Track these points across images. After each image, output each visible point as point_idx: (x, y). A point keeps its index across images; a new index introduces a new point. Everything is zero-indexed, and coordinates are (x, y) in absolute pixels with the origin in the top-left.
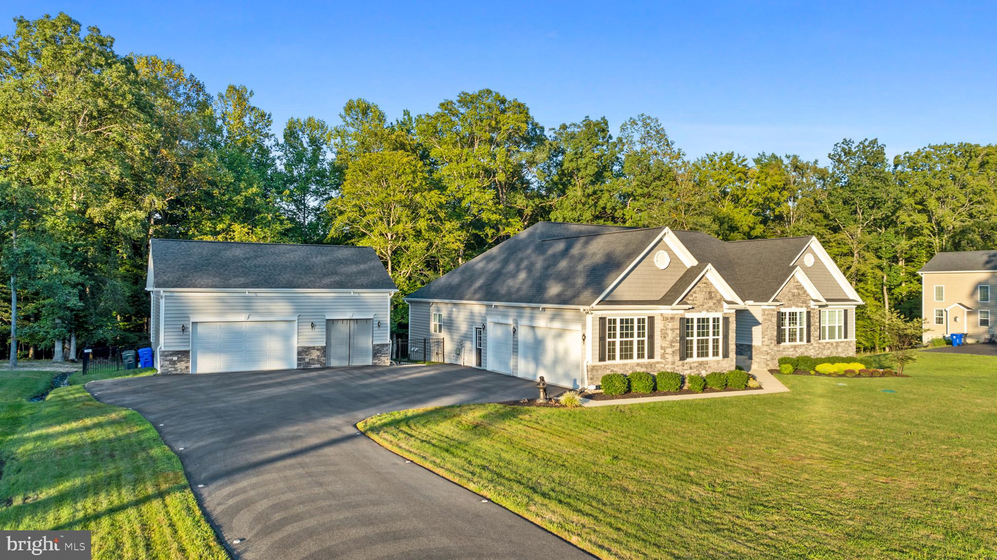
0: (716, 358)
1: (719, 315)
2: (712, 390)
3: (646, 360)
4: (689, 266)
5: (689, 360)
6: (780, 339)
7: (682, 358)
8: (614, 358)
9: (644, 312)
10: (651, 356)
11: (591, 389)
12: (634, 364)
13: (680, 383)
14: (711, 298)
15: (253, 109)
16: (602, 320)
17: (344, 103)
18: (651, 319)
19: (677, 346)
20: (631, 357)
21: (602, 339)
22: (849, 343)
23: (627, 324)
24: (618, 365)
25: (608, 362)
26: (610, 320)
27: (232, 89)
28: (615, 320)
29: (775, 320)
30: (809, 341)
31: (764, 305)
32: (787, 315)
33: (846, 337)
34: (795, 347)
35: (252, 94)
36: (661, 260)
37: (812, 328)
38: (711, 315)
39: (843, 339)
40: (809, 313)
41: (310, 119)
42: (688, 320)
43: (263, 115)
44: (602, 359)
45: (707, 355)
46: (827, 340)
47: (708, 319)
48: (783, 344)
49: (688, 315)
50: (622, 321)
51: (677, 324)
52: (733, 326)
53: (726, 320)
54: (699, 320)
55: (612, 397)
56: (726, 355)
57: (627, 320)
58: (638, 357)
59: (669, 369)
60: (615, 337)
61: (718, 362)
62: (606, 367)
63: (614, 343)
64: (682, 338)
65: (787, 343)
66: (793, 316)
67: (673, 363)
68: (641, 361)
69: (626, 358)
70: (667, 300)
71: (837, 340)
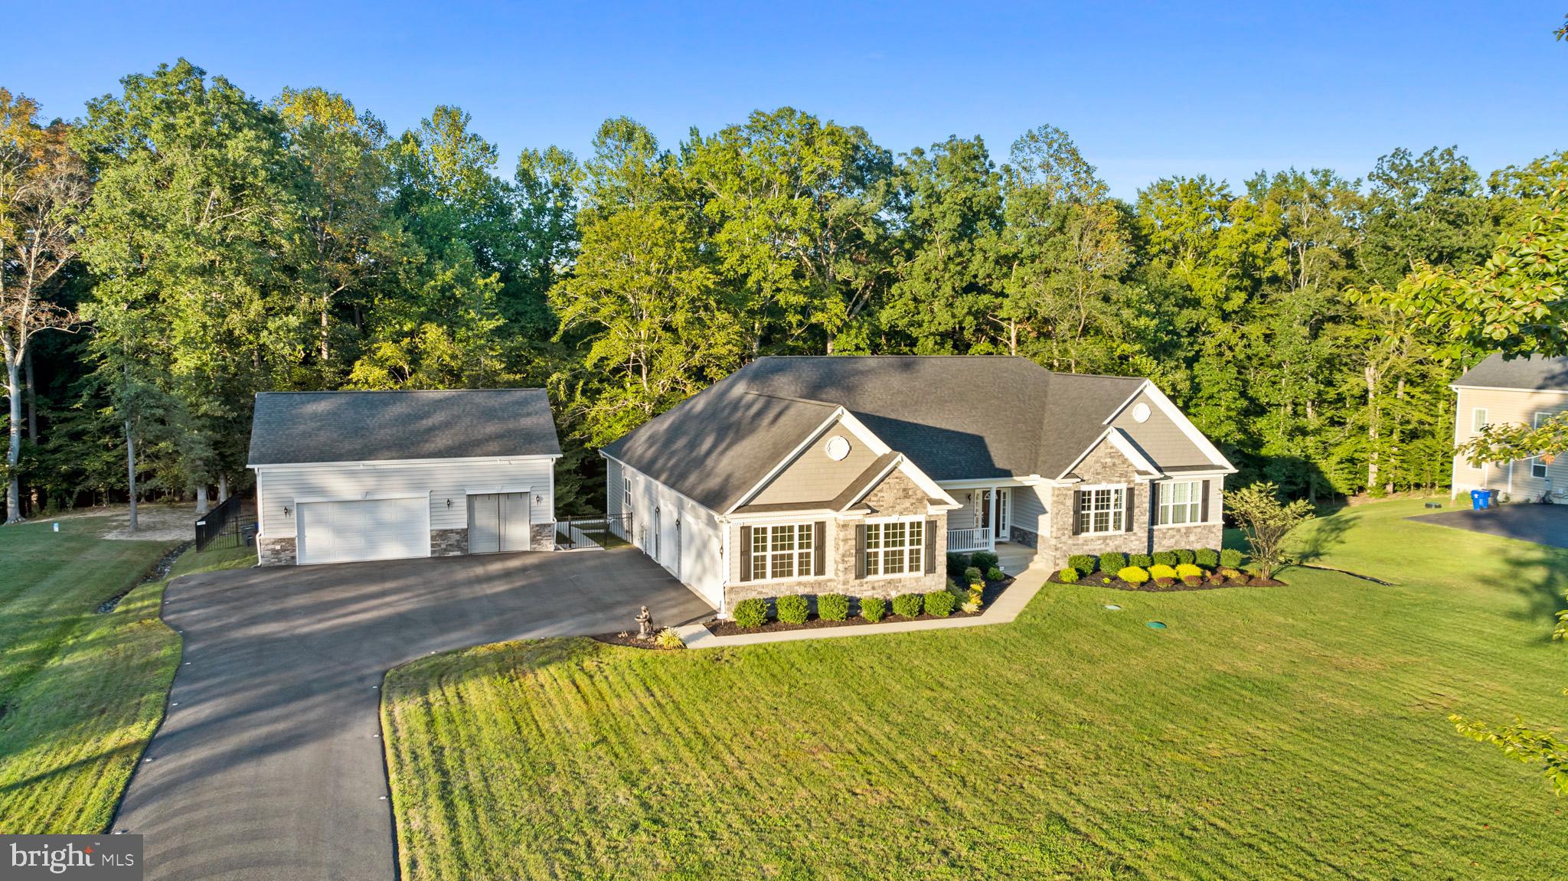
0: (915, 574)
1: (921, 518)
2: (900, 619)
3: (811, 578)
4: (880, 454)
5: (871, 578)
6: (1079, 527)
7: (860, 576)
8: (763, 576)
9: (810, 517)
10: (820, 570)
11: (725, 615)
12: (795, 584)
13: (852, 611)
14: (907, 496)
15: (475, 138)
16: (745, 530)
17: (598, 126)
18: (821, 526)
19: (852, 560)
20: (790, 574)
21: (745, 553)
22: (1210, 529)
23: (783, 534)
24: (769, 585)
25: (754, 582)
26: (757, 531)
27: (444, 111)
28: (764, 530)
29: (1070, 503)
30: (1129, 528)
31: (1060, 482)
32: (1093, 497)
33: (1205, 518)
34: (1105, 539)
35: (468, 118)
36: (835, 447)
37: (1136, 511)
38: (907, 519)
39: (1199, 523)
40: (1131, 491)
41: (552, 149)
42: (870, 527)
43: (485, 148)
44: (745, 577)
45: (901, 570)
46: (1170, 525)
47: (902, 525)
48: (1084, 535)
49: (871, 521)
50: (775, 530)
51: (852, 533)
52: (942, 532)
53: (932, 525)
54: (887, 527)
55: (746, 630)
56: (931, 569)
57: (783, 529)
58: (801, 573)
59: (840, 590)
60: (764, 549)
61: (918, 580)
62: (750, 589)
63: (764, 558)
64: (859, 551)
65: (1092, 534)
66: (1103, 497)
67: (845, 583)
68: (804, 578)
69: (782, 574)
70: (835, 504)
71: (1188, 524)
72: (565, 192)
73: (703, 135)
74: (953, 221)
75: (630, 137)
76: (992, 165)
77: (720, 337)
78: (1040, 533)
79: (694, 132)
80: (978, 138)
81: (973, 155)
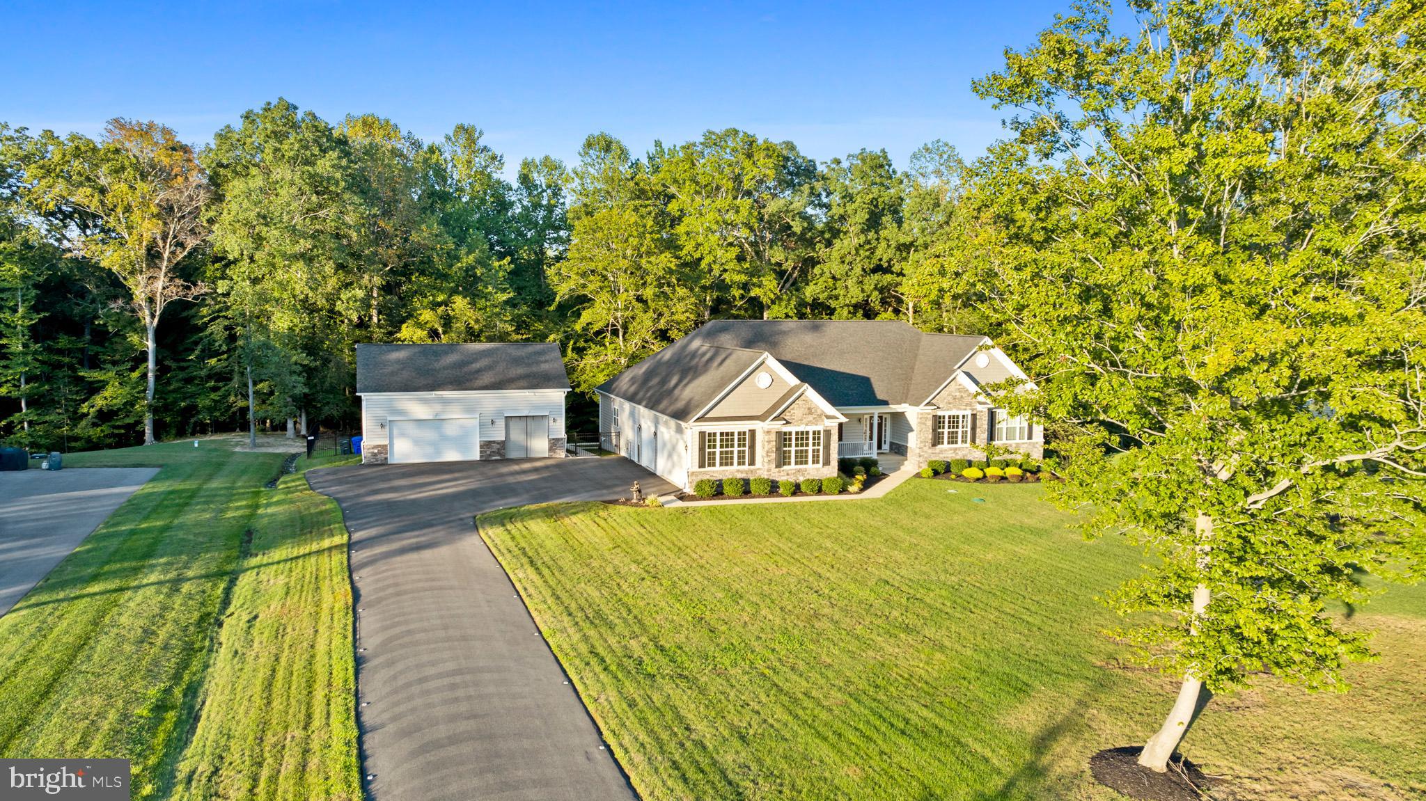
0: (816, 466)
1: (820, 428)
2: (805, 494)
3: (746, 467)
4: (793, 384)
5: (786, 467)
6: (937, 440)
7: (778, 466)
8: (714, 465)
9: (745, 426)
10: (752, 462)
11: (689, 490)
12: (735, 471)
13: (773, 488)
14: (810, 413)
15: (485, 149)
16: (702, 434)
17: (583, 141)
18: (753, 433)
19: (773, 455)
20: (732, 464)
21: (702, 449)
22: (1034, 445)
23: (727, 437)
24: (718, 472)
25: (707, 469)
26: (710, 435)
27: (462, 129)
28: (715, 434)
29: (930, 423)
30: (973, 440)
31: (922, 409)
32: (947, 420)
33: (1030, 437)
34: (955, 449)
35: (481, 134)
36: (762, 379)
37: (978, 430)
38: (811, 429)
39: (1026, 440)
40: (974, 416)
41: (547, 158)
42: (785, 434)
43: (494, 158)
44: (702, 465)
45: (806, 463)
46: (1004, 441)
47: (807, 433)
48: (940, 446)
49: (786, 429)
50: (722, 434)
51: (773, 437)
52: (835, 437)
53: (828, 433)
54: (797, 433)
55: (702, 498)
56: (827, 462)
57: (727, 434)
58: (739, 464)
59: (765, 476)
60: (715, 447)
61: (818, 470)
62: (705, 473)
63: (714, 453)
64: (778, 449)
65: (945, 446)
66: (954, 421)
67: (769, 470)
68: (741, 467)
69: (727, 464)
70: (762, 418)
71: (1018, 441)
72: (556, 192)
73: (666, 147)
74: (863, 216)
75: (608, 149)
76: (894, 172)
77: (680, 307)
78: (909, 445)
79: (658, 144)
80: (883, 151)
81: (878, 165)
